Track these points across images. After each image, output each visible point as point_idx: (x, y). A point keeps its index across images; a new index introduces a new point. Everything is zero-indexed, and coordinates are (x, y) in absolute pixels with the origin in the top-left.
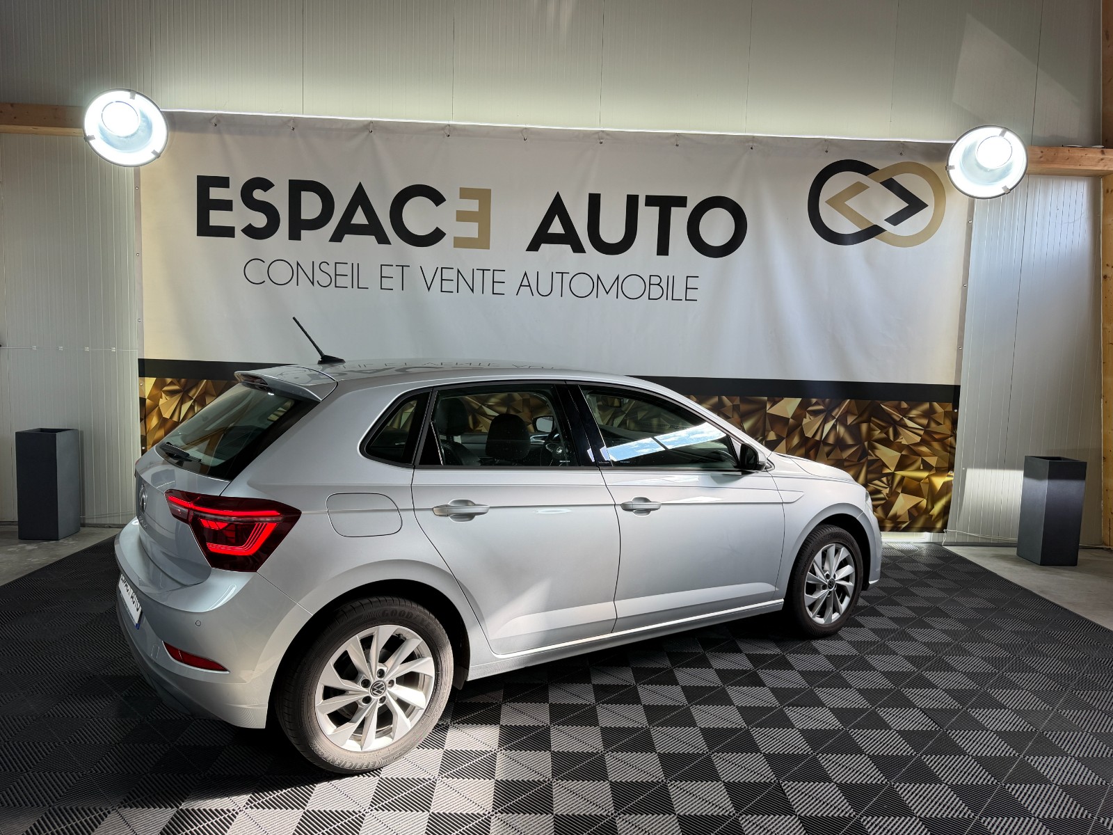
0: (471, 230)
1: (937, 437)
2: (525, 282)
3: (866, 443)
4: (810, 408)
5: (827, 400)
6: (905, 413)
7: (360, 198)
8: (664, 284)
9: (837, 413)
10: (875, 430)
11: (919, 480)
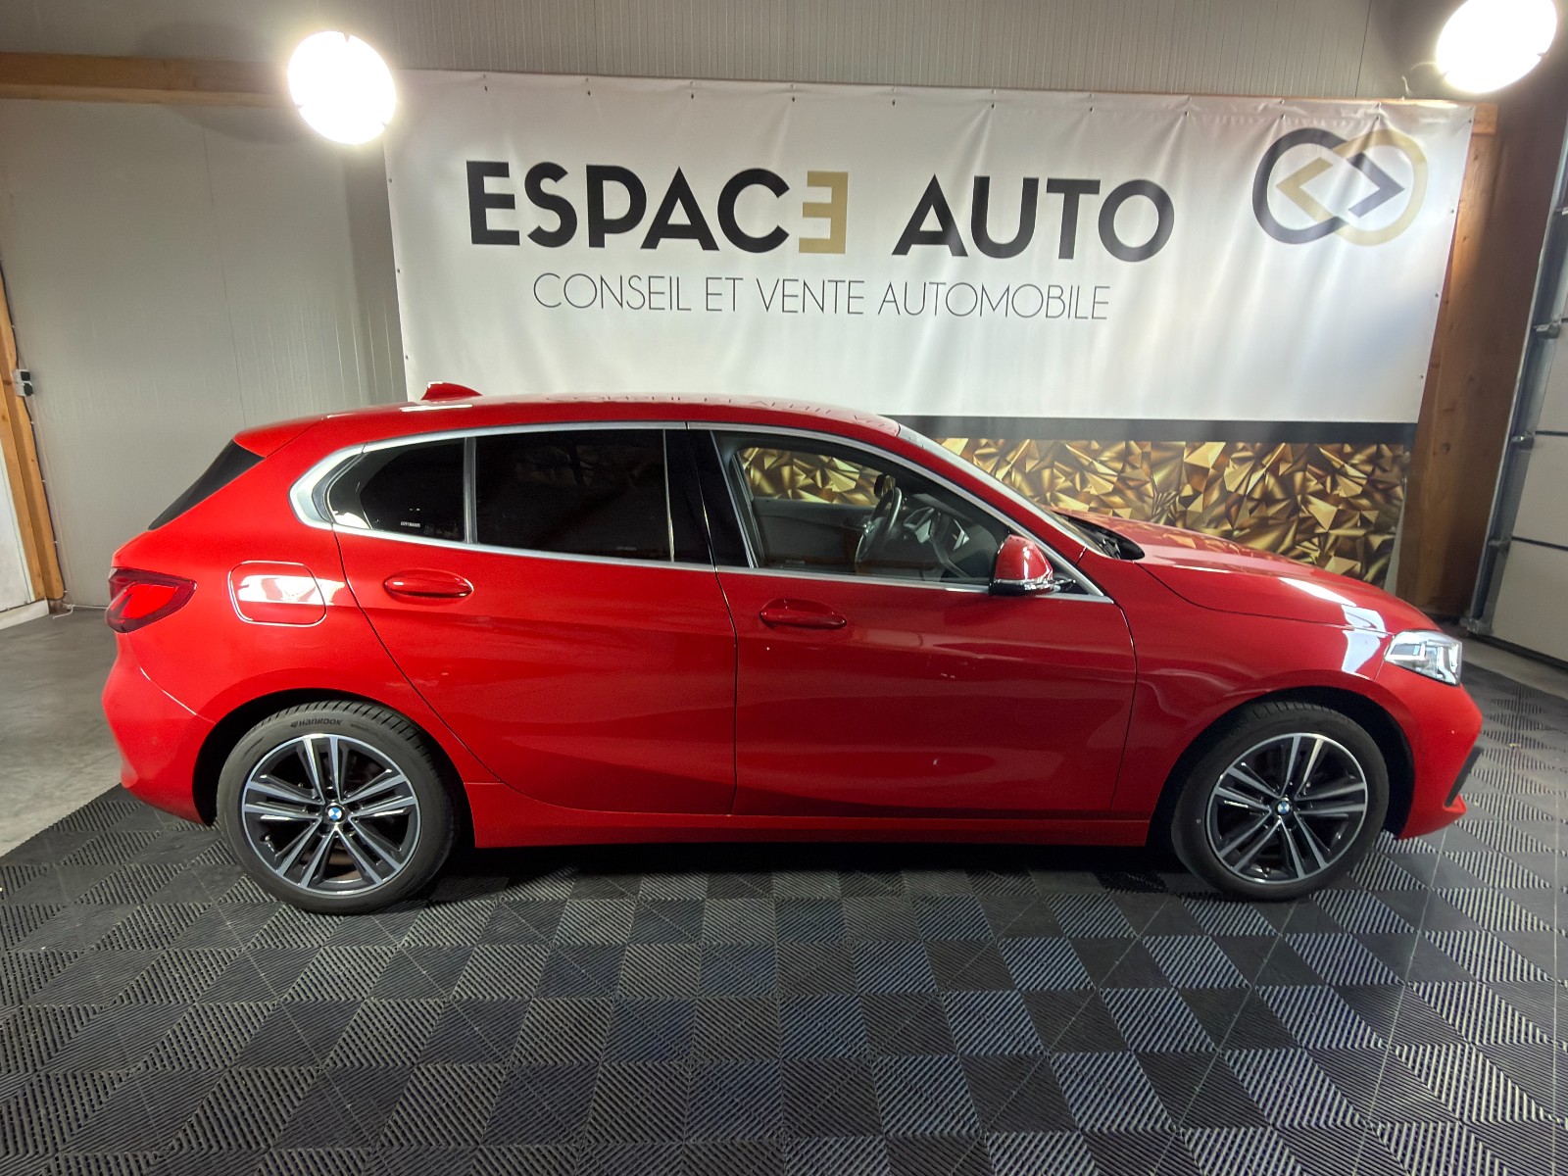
0: (821, 229)
1: (1380, 486)
2: (890, 297)
3: (1299, 498)
4: (1234, 455)
5: (1258, 444)
6: (1346, 458)
7: (679, 190)
8: (1066, 297)
9: (1268, 461)
10: (1310, 480)
11: (1353, 539)
